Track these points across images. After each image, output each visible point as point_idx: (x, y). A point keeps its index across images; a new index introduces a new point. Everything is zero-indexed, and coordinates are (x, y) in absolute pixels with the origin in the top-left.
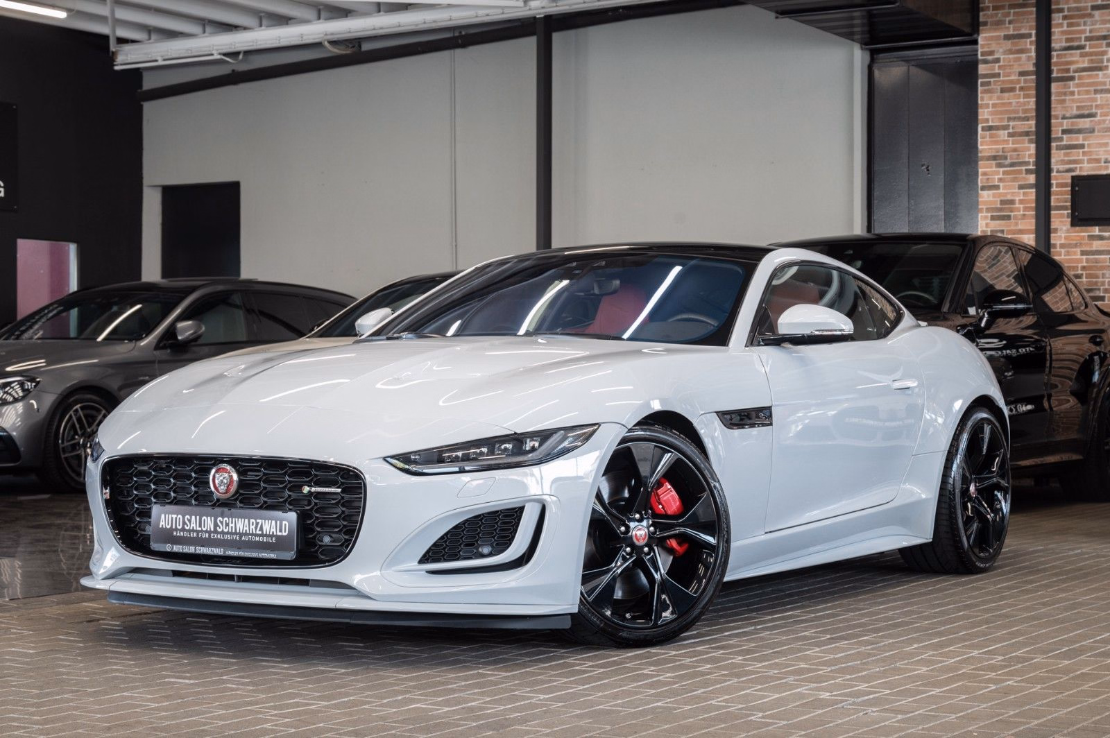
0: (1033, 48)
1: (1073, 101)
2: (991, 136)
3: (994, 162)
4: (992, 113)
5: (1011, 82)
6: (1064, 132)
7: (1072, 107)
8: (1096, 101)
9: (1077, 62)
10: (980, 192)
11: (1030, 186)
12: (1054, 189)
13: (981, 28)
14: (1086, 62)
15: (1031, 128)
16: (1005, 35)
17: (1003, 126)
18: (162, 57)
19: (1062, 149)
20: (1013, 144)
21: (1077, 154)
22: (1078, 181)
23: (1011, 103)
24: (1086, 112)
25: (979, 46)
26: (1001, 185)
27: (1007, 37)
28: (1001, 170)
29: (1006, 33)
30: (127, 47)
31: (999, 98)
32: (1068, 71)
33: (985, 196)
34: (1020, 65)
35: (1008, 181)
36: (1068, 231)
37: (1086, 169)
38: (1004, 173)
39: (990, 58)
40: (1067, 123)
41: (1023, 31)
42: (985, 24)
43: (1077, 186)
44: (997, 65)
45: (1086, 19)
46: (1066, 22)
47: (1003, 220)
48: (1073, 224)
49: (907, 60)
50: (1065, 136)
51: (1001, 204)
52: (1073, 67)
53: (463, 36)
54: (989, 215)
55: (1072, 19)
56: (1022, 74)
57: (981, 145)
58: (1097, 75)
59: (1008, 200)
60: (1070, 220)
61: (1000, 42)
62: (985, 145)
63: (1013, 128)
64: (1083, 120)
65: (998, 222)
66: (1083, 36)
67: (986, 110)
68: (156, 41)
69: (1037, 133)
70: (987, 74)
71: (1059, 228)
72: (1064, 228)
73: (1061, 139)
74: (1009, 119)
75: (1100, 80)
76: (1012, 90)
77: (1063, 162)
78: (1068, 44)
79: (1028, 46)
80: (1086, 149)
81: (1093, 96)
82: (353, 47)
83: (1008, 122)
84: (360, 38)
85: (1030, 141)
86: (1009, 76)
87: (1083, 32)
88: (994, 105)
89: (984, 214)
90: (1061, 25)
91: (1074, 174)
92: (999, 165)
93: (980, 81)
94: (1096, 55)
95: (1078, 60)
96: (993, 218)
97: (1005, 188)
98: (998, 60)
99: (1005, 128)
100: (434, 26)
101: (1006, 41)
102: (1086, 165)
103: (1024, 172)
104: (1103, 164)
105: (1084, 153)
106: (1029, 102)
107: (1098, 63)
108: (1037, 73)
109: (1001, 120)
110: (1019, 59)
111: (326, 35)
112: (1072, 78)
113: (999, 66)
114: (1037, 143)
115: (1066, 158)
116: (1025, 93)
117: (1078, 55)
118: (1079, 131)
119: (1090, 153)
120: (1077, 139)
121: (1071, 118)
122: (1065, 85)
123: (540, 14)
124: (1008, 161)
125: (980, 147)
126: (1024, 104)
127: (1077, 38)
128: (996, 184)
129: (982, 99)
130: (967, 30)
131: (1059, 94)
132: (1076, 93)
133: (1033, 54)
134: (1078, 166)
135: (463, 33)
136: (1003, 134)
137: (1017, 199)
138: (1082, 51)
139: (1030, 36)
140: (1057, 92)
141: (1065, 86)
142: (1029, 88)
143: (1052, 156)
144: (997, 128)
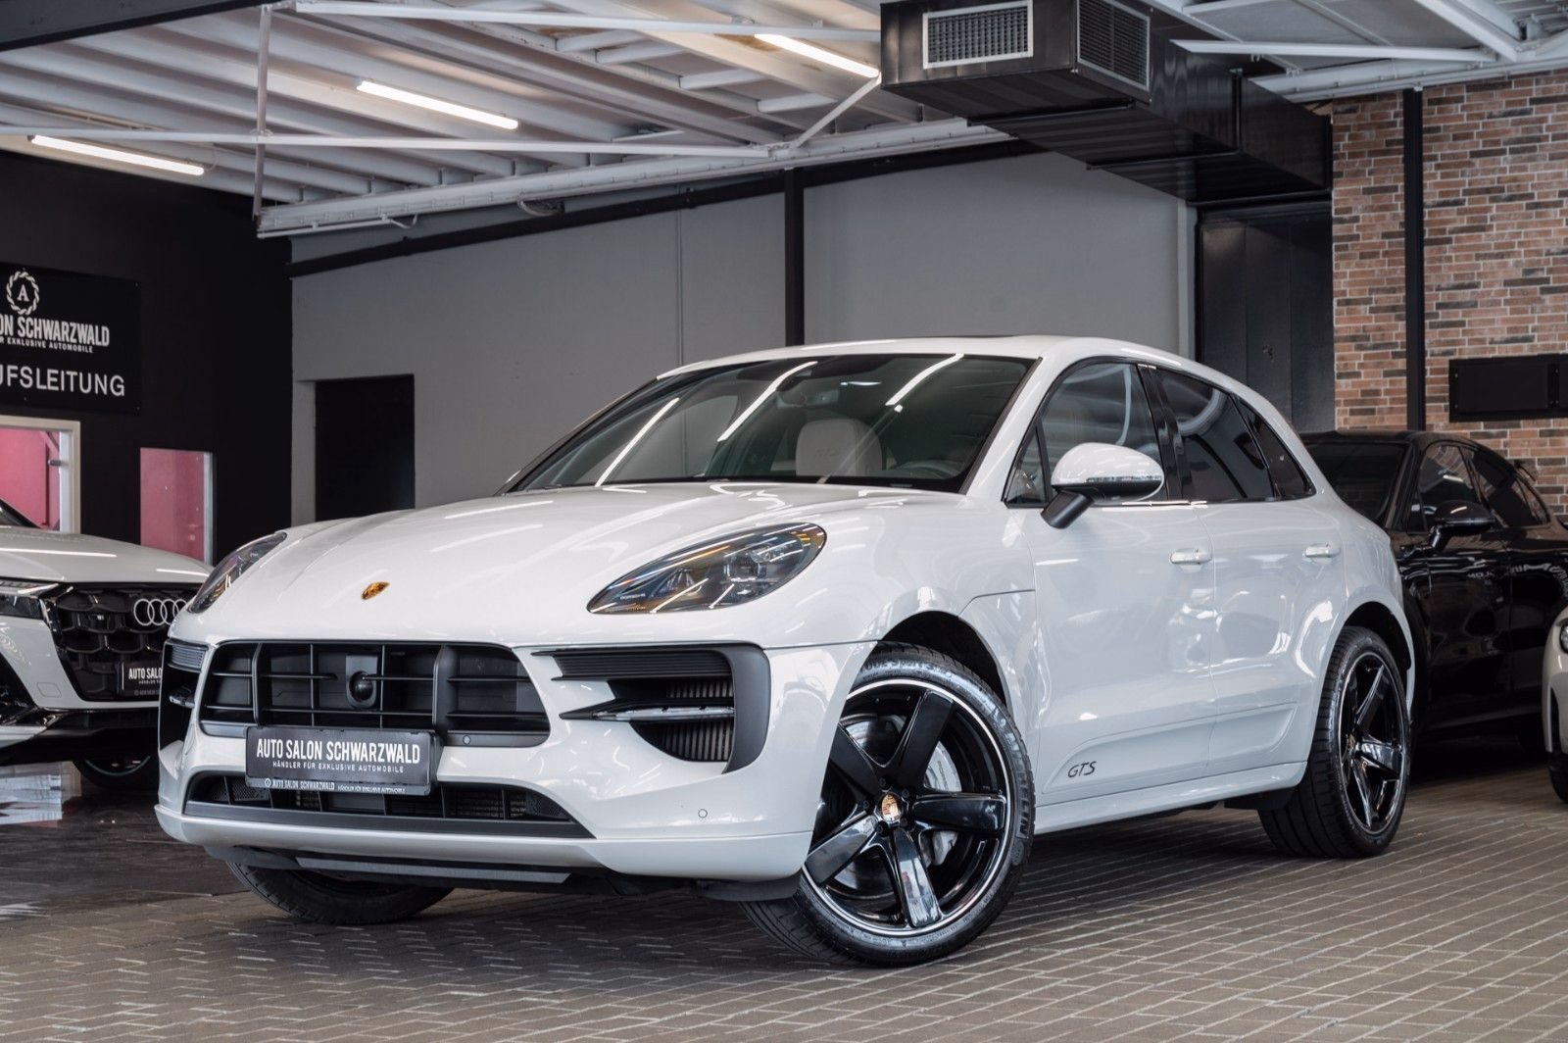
0: (1400, 203)
1: (1450, 268)
2: (1349, 312)
3: (1353, 344)
4: (1350, 284)
5: (1373, 245)
6: (1440, 306)
7: (1449, 276)
8: (1479, 268)
9: (1454, 221)
10: (1336, 380)
11: (1399, 373)
12: (1428, 376)
13: (1335, 180)
14: (1466, 220)
15: (1398, 301)
16: (1364, 189)
17: (1363, 299)
18: (317, 221)
19: (1438, 327)
20: (1376, 321)
21: (1456, 334)
22: (1455, 366)
23: (1373, 271)
24: (1466, 282)
25: (1333, 202)
26: (1362, 371)
27: (1368, 191)
28: (1363, 353)
29: (1365, 186)
30: (273, 211)
31: (1357, 266)
32: (1443, 231)
33: (1343, 385)
34: (1383, 225)
35: (1371, 368)
36: (1446, 427)
37: (1468, 351)
38: (1366, 357)
39: (1346, 216)
40: (1443, 295)
41: (1387, 184)
42: (1340, 175)
43: (1457, 371)
44: (1355, 225)
45: (1464, 169)
46: (1439, 172)
47: (1365, 414)
48: (1452, 419)
49: (1242, 220)
50: (1440, 312)
51: (1362, 396)
52: (1448, 227)
53: (692, 194)
54: (1348, 408)
55: (1447, 168)
56: (1386, 235)
57: (1338, 323)
58: (1480, 236)
59: (1371, 391)
60: (1448, 413)
61: (1359, 196)
62: (1342, 323)
63: (1376, 303)
64: (1462, 291)
65: (1359, 417)
66: (1461, 189)
67: (1342, 281)
68: (310, 202)
69: (1408, 308)
70: (1343, 236)
71: (1435, 424)
72: (1441, 424)
73: (1436, 315)
74: (1371, 291)
75: (1483, 242)
76: (1374, 255)
77: (1439, 343)
78: (1442, 199)
79: (1394, 202)
80: (1467, 328)
81: (1474, 262)
82: (554, 208)
83: (1370, 294)
84: (563, 198)
85: (1398, 318)
86: (1371, 238)
87: (1462, 183)
88: (1352, 274)
89: (1342, 408)
90: (1434, 176)
91: (1452, 357)
92: (1360, 348)
93: (1334, 244)
94: (1477, 212)
95: (1455, 219)
96: (1352, 413)
97: (1367, 375)
98: (1356, 219)
99: (1367, 301)
100: (657, 181)
101: (1366, 196)
102: (1467, 346)
103: (1391, 356)
104: (1488, 345)
105: (1465, 333)
106: (1395, 271)
107: (1481, 221)
108: (1407, 234)
109: (1361, 292)
110: (1383, 217)
111: (522, 193)
112: (1448, 241)
113: (1358, 226)
114: (1408, 320)
115: (1443, 339)
116: (1392, 258)
117: (1455, 212)
118: (1458, 305)
119: (1471, 332)
120: (1456, 315)
121: (1448, 289)
122: (1440, 249)
123: (789, 165)
124: (1371, 342)
125: (1335, 326)
126: (1390, 272)
127: (1454, 192)
128: (1357, 370)
129: (1338, 267)
130: (1318, 182)
131: (1433, 260)
132: (1454, 259)
133: (1401, 212)
134: (1457, 348)
135: (692, 190)
136: (1364, 309)
137: (1383, 388)
138: (1460, 207)
139: (1395, 189)
140: (1430, 258)
141: (1440, 251)
142: (1395, 253)
143: (1426, 335)
144: (1357, 302)
